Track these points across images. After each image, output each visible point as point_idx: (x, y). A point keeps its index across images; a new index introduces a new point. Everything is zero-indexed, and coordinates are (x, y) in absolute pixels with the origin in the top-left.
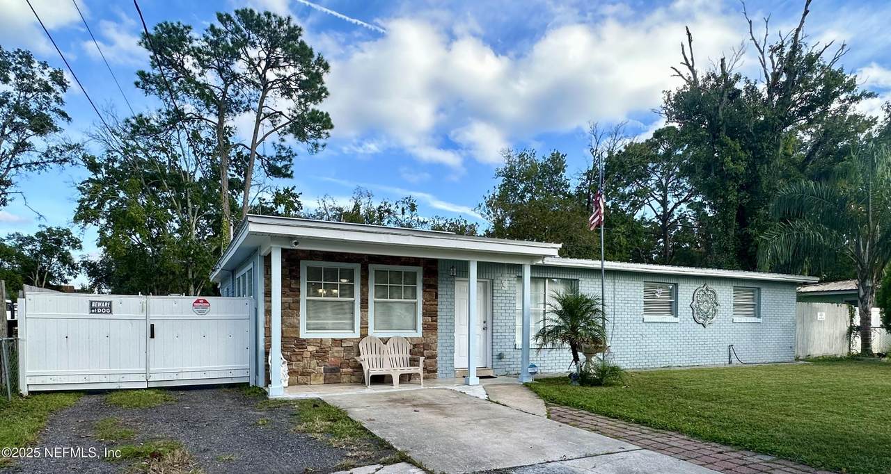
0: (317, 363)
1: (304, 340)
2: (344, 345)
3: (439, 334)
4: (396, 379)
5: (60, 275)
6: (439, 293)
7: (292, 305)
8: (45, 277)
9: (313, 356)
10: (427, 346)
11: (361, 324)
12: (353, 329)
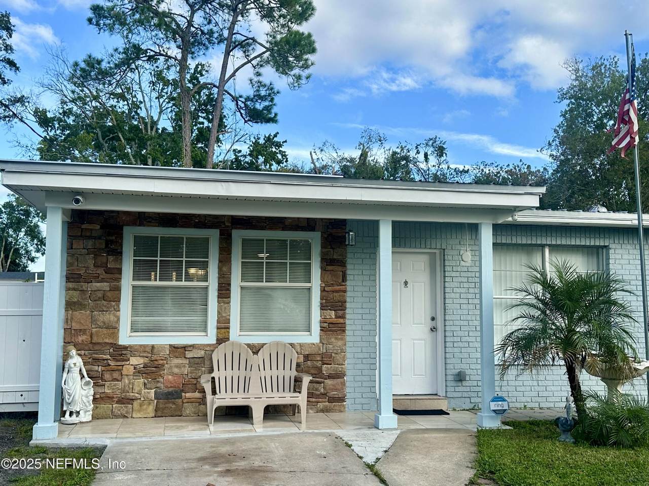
0: (145, 384)
1: (125, 348)
2: (189, 355)
3: (348, 339)
4: (258, 413)
5: (27, 252)
6: (348, 272)
7: (109, 294)
8: (11, 254)
9: (138, 372)
10: (327, 358)
11: (218, 322)
12: (205, 329)
